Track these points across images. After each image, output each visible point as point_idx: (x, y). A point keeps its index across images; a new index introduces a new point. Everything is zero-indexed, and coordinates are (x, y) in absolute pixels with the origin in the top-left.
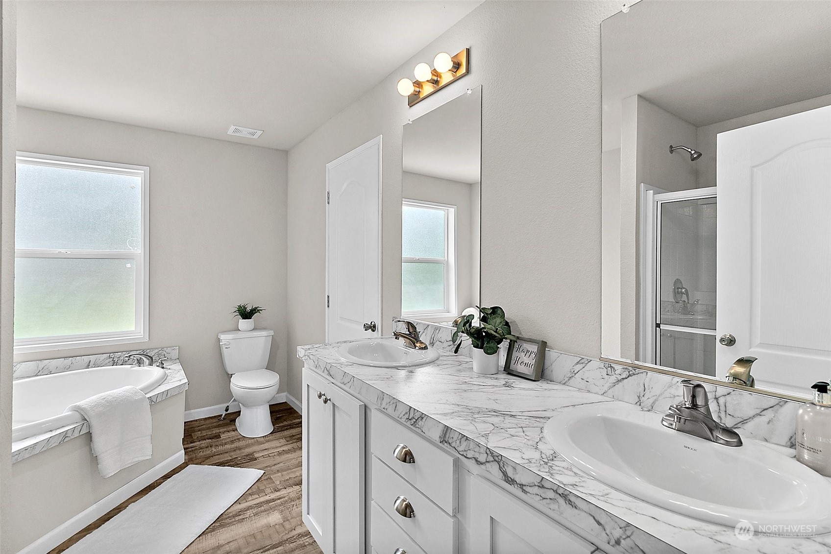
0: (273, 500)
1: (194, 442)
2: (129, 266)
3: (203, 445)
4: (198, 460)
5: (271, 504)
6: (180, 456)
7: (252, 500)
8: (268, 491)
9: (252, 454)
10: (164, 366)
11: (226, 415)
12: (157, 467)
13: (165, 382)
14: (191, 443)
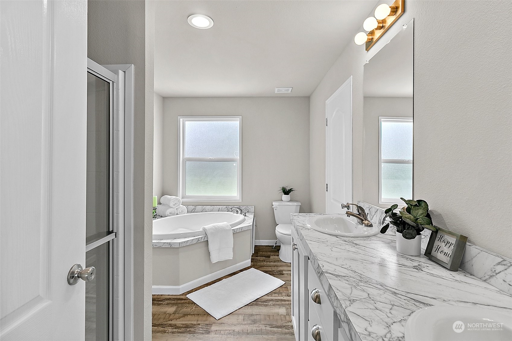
0: (285, 301)
1: (258, 257)
2: (235, 164)
3: (261, 259)
4: (256, 267)
5: (283, 302)
6: (248, 262)
7: (275, 296)
8: (284, 294)
9: (282, 271)
10: (246, 215)
11: (275, 246)
12: (238, 264)
13: (243, 223)
14: (256, 257)
